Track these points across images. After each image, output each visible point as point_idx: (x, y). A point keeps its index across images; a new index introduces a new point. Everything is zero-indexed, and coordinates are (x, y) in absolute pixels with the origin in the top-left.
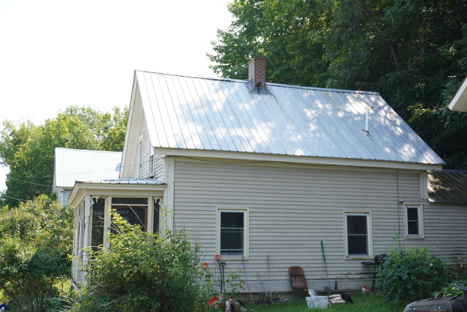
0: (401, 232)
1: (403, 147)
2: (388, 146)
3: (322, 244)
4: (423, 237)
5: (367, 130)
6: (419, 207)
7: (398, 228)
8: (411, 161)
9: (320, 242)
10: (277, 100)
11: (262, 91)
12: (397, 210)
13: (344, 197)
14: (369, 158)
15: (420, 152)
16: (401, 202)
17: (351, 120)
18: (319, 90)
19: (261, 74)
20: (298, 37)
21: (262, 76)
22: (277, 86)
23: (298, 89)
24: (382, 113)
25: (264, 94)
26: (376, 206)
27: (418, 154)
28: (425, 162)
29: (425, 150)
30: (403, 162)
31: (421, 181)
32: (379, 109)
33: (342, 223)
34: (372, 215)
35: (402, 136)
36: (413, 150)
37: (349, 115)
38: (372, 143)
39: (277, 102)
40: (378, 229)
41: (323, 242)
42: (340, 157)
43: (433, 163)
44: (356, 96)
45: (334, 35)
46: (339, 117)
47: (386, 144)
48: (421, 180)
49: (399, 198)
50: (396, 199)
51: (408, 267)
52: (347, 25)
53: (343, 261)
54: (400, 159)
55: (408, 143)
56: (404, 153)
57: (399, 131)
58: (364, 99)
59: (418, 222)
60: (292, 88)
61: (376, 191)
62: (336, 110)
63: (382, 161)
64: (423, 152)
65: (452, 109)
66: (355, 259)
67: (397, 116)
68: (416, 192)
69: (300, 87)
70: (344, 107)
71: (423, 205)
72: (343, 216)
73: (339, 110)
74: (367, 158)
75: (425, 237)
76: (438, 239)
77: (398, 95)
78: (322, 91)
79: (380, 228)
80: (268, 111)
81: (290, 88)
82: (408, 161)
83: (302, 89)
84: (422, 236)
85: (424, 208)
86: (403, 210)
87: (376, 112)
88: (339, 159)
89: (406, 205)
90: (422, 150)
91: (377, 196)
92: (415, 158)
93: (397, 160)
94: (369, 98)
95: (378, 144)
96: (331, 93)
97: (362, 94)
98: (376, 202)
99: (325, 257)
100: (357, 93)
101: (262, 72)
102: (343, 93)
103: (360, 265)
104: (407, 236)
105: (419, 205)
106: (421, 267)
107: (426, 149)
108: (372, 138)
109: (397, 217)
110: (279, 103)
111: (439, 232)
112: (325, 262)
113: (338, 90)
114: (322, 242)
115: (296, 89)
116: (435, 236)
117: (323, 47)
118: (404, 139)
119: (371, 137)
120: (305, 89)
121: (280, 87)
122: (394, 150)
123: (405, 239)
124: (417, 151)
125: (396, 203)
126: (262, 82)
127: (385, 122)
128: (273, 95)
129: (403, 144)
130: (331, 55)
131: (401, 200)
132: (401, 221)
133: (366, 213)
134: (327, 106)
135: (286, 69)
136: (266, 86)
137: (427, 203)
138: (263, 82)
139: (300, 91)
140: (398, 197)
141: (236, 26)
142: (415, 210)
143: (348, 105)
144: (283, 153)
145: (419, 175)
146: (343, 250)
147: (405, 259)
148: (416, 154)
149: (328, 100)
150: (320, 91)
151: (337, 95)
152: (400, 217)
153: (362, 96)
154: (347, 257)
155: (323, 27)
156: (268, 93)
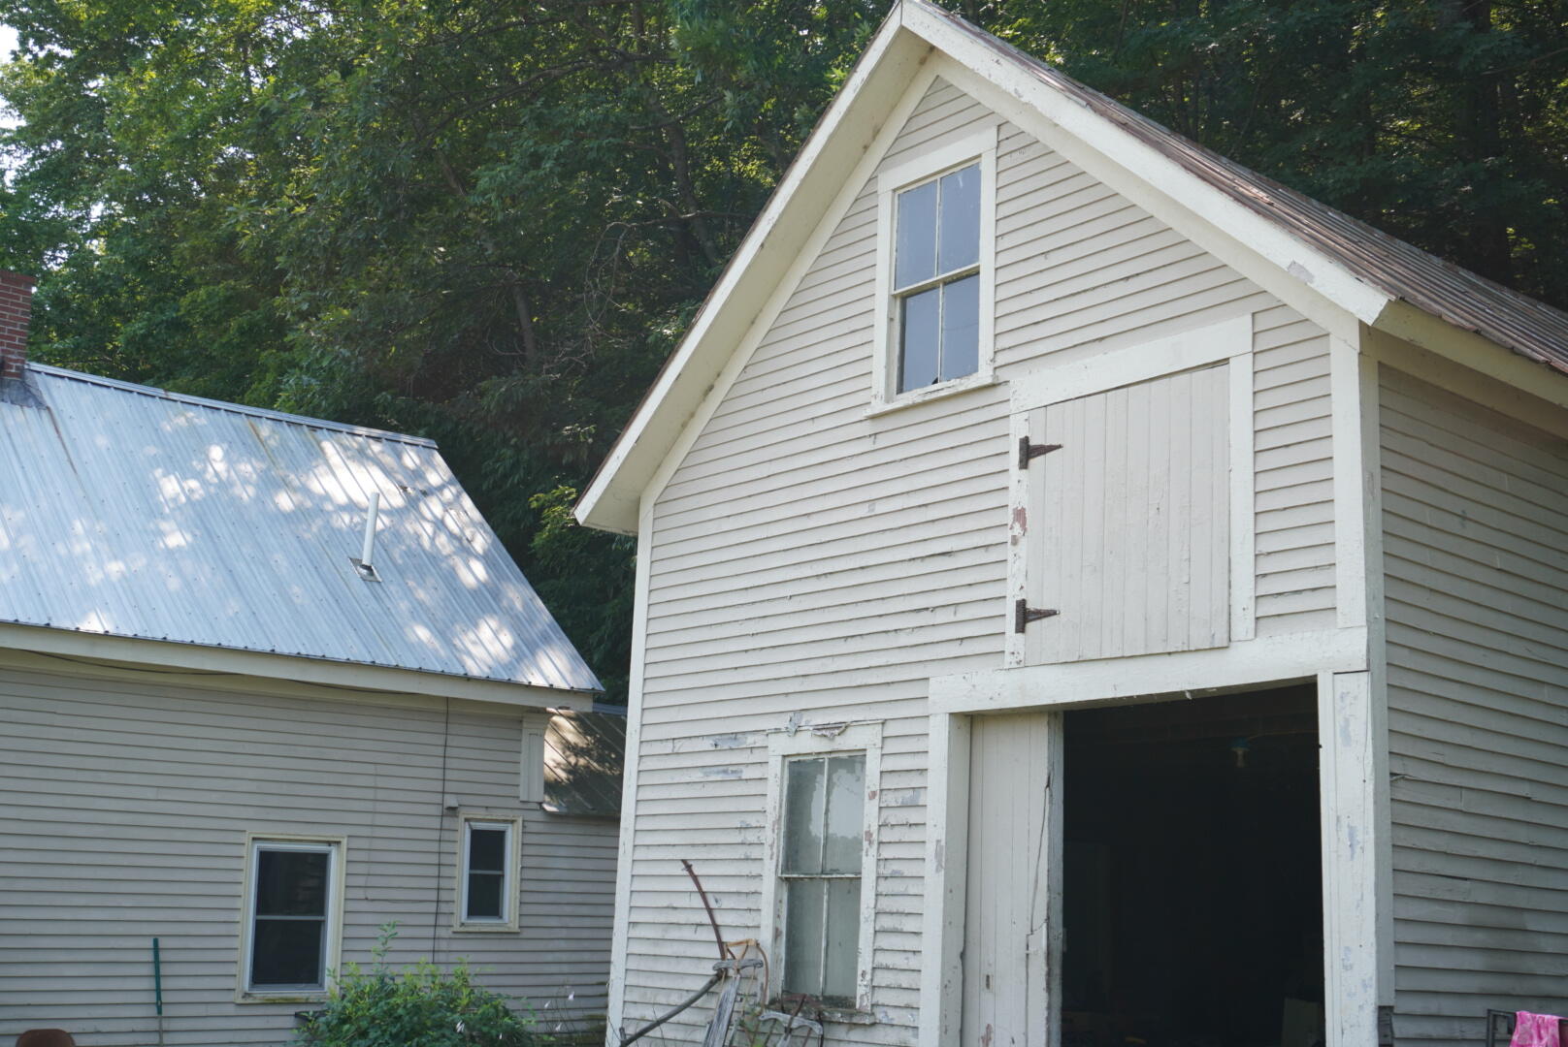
0: (444, 908)
1: (476, 626)
2: (426, 620)
3: (156, 949)
4: (514, 927)
5: (365, 562)
6: (510, 825)
7: (433, 896)
8: (492, 676)
9: (150, 944)
10: (61, 429)
11: (7, 390)
12: (435, 835)
13: (253, 787)
14: (352, 659)
15: (527, 648)
16: (452, 811)
17: (319, 522)
18: (226, 410)
19: (10, 331)
20: (214, 220)
21: (14, 339)
22: (70, 379)
23: (149, 399)
24: (434, 507)
25: (12, 403)
26: (367, 819)
27: (523, 652)
28: (537, 681)
29: (546, 640)
30: (467, 679)
31: (523, 742)
32: (425, 493)
33: (240, 877)
34: (348, 849)
35: (483, 589)
36: (507, 639)
37: (316, 509)
38: (376, 606)
39: (60, 437)
40: (367, 899)
41: (163, 943)
42: (250, 647)
43: (564, 686)
44: (353, 443)
45: (314, 231)
46: (279, 510)
47: (421, 612)
48: (525, 738)
49: (446, 796)
50: (438, 798)
51: (391, 1034)
52: (365, 203)
53: (231, 1010)
54: (458, 666)
55: (495, 612)
56: (477, 651)
57: (475, 573)
58: (380, 456)
59: (503, 876)
60: (127, 394)
61: (371, 769)
62: (271, 483)
63: (397, 669)
64: (538, 646)
65: (585, 522)
66: (273, 1003)
67: (481, 524)
68: (503, 778)
69: (161, 392)
70: (303, 479)
71: (524, 821)
72: (243, 851)
73: (285, 484)
74: (343, 657)
75: (520, 927)
76: (564, 933)
77: (509, 453)
78: (237, 417)
79: (371, 894)
80: (17, 466)
81: (120, 392)
82: (484, 676)
83: (165, 402)
84: (511, 925)
85: (527, 830)
86: (457, 836)
87: (412, 504)
88: (245, 652)
89: (467, 820)
90: (538, 641)
91: (373, 785)
92: (506, 667)
93: (446, 671)
94: (399, 456)
95: (393, 612)
96: (268, 428)
97: (378, 439)
98: (369, 806)
99: (163, 994)
100: (360, 435)
101: (15, 325)
102: (313, 428)
103: (290, 1022)
104: (462, 924)
105: (512, 822)
106: (434, 1034)
107: (551, 639)
108: (380, 591)
109: (434, 859)
110: (66, 440)
111: (568, 910)
112: (160, 1012)
113: (293, 418)
114: (156, 942)
115: (143, 398)
116: (553, 922)
117: (276, 264)
118: (486, 600)
119: (376, 585)
120: (175, 401)
121: (82, 385)
122: (443, 634)
123: (454, 932)
124: (520, 642)
125: (436, 810)
126: (11, 360)
127: (432, 539)
128: (48, 408)
129: (480, 617)
130: (303, 295)
131: (451, 801)
132: (445, 871)
133: (329, 843)
134: (246, 468)
135: (167, 321)
136: (28, 374)
137: (538, 816)
138: (16, 361)
139: (155, 406)
140: (443, 793)
141: (13, 147)
142: (499, 837)
143: (322, 469)
144: (34, 621)
145: (521, 722)
146: (232, 969)
147: (385, 1008)
148: (514, 653)
149: (256, 447)
150: (231, 415)
151: (289, 433)
152: (445, 859)
153: (376, 447)
154: (246, 995)
155: (285, 199)
156: (31, 401)
